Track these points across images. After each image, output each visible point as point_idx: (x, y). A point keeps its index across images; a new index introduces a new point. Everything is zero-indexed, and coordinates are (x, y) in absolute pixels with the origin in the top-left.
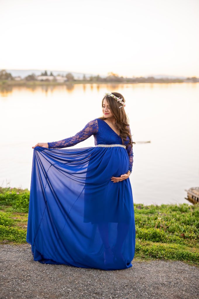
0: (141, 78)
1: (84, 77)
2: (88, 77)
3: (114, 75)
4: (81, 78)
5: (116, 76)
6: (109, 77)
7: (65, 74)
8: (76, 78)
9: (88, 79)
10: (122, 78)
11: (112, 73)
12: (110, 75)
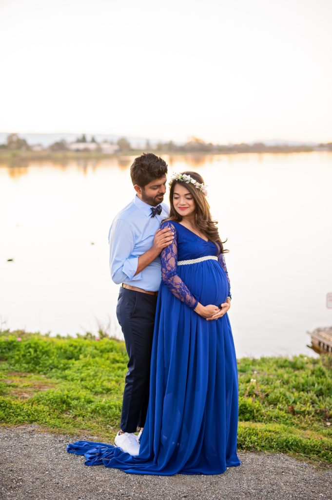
0: (243, 144)
1: (148, 144)
2: (154, 144)
3: (197, 140)
4: (143, 146)
5: (201, 142)
7: (116, 140)
8: (134, 146)
9: (155, 147)
10: (211, 144)
11: (193, 137)
12: (191, 140)
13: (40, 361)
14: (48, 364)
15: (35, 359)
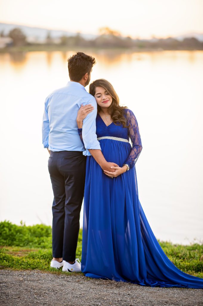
0: (170, 39)
1: (49, 37)
2: (56, 36)
3: (112, 33)
4: (42, 39)
5: (116, 35)
6: (101, 37)
7: (7, 31)
8: (30, 39)
9: (57, 41)
10: (129, 38)
11: (107, 29)
12: (104, 32)
13: (15, 237)
14: (23, 240)
15: (11, 236)
